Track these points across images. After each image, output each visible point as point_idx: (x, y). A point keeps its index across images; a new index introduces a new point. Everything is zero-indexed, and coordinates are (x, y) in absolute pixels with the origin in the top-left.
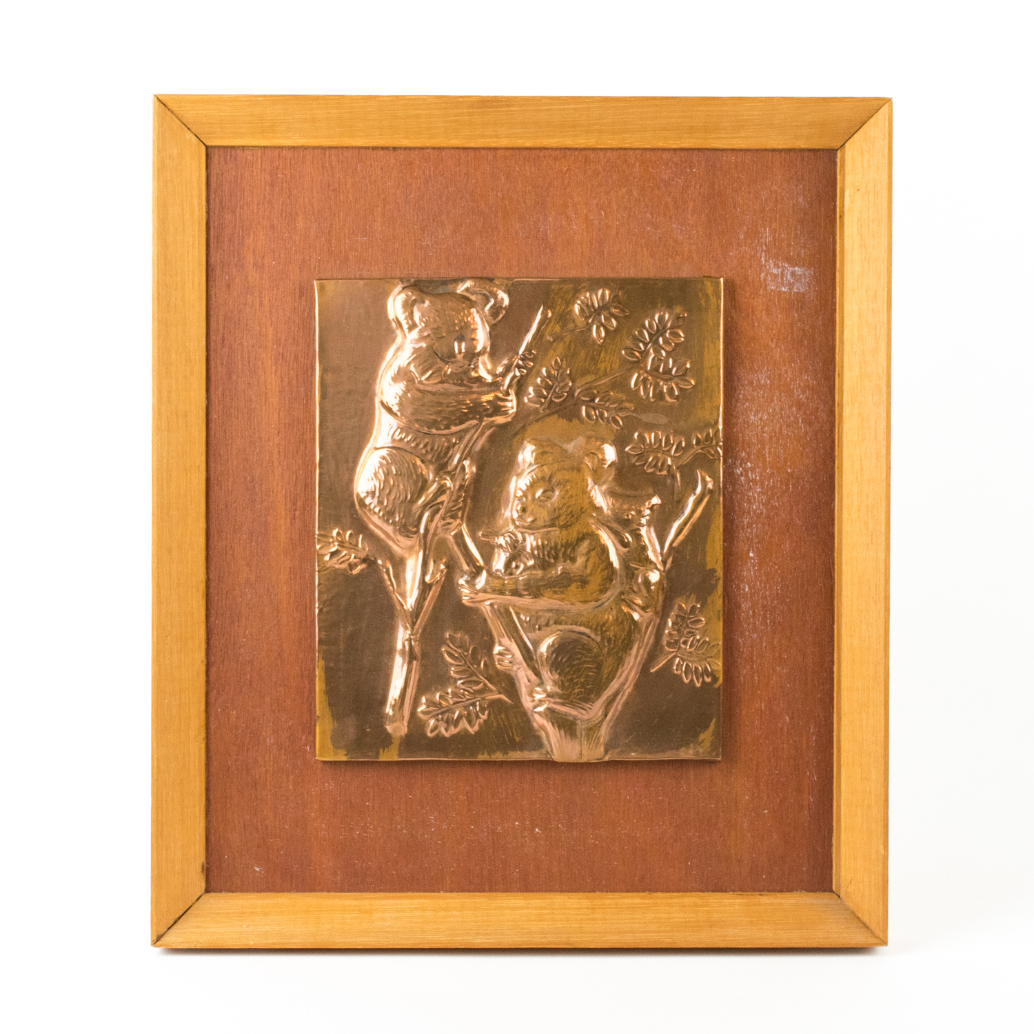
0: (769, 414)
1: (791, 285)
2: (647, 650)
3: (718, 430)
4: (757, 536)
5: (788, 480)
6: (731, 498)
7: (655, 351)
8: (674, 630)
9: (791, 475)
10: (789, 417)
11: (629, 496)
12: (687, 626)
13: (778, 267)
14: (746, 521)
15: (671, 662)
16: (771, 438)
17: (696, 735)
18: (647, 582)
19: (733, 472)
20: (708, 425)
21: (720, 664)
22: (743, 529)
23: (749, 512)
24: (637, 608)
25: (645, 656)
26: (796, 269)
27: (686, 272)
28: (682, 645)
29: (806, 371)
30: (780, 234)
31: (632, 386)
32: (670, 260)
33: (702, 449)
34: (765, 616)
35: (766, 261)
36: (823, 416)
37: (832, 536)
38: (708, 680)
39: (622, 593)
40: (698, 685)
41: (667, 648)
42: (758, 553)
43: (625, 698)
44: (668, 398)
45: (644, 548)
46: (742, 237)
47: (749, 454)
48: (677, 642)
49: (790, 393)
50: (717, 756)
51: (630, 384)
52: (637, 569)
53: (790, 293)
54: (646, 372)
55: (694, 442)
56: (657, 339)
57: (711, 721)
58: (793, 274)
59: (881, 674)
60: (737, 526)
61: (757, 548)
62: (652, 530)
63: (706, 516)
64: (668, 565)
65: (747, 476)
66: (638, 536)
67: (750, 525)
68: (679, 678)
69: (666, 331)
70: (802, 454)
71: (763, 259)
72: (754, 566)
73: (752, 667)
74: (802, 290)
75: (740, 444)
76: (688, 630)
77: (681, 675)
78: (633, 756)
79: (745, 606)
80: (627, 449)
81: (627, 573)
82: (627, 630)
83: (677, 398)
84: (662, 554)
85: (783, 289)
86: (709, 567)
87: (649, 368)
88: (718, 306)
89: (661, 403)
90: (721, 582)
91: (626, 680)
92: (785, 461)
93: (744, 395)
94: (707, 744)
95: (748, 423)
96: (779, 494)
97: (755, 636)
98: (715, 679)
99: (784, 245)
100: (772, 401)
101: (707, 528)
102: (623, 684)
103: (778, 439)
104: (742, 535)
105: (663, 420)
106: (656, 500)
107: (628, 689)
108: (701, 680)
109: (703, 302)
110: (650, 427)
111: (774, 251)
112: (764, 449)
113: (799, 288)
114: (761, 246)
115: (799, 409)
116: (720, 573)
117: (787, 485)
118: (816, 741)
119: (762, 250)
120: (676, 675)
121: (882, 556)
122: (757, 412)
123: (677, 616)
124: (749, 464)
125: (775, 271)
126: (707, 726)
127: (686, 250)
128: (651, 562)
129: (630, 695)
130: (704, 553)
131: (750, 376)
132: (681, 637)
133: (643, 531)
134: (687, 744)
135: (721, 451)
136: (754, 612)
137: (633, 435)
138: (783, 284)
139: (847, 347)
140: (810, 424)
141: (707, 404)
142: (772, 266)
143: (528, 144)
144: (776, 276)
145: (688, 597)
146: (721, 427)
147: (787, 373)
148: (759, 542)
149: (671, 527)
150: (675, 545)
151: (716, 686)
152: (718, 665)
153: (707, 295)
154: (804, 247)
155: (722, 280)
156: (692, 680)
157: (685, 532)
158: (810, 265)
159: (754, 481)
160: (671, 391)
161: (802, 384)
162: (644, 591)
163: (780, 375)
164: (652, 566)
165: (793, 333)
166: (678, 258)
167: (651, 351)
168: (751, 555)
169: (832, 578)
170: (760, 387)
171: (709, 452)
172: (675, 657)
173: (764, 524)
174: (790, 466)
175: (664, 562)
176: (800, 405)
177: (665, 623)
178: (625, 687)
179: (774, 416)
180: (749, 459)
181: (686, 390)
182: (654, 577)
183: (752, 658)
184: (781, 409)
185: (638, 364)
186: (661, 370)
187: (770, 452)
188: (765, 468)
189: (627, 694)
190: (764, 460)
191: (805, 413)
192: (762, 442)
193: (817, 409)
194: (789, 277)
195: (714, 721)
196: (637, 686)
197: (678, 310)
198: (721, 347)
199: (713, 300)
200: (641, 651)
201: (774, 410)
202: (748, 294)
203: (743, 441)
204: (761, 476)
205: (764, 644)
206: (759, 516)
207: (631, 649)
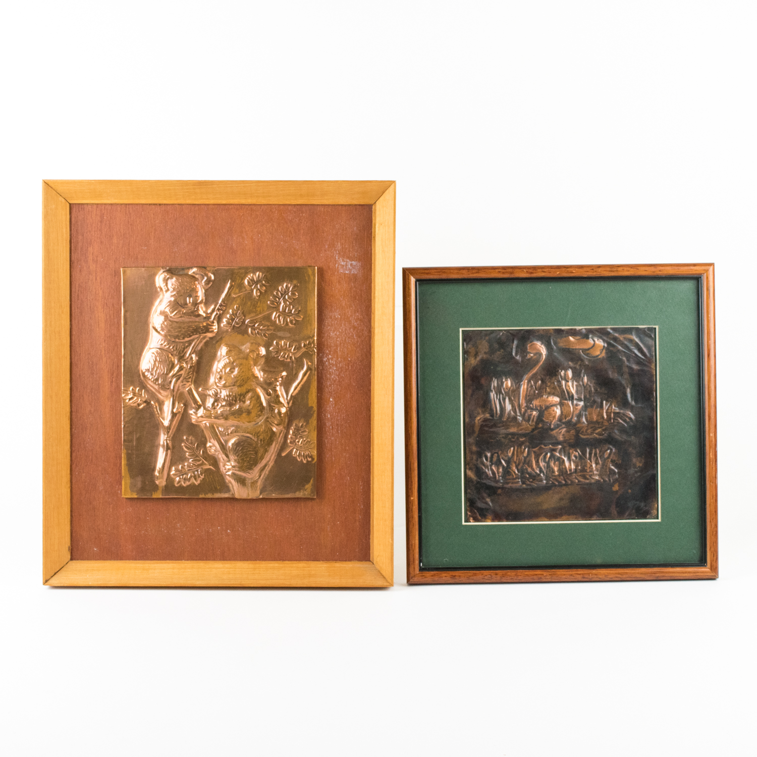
0: (339, 332)
1: (350, 270)
2: (280, 445)
3: (314, 340)
4: (334, 391)
5: (349, 364)
6: (322, 372)
7: (284, 302)
8: (293, 435)
9: (350, 361)
10: (349, 334)
11: (271, 372)
12: (299, 434)
13: (344, 261)
14: (328, 383)
15: (292, 451)
16: (341, 343)
17: (304, 486)
18: (280, 413)
19: (322, 360)
20: (309, 337)
21: (316, 452)
22: (327, 387)
23: (330, 379)
24: (274, 425)
25: (279, 448)
26: (353, 262)
27: (299, 265)
28: (297, 443)
29: (358, 312)
30: (345, 246)
31: (273, 318)
32: (292, 258)
33: (306, 349)
34: (338, 428)
35: (338, 258)
36: (366, 333)
37: (370, 391)
38: (310, 459)
39: (267, 418)
40: (305, 462)
41: (290, 444)
42: (334, 399)
43: (270, 468)
44: (290, 325)
45: (278, 396)
46: (327, 247)
47: (330, 351)
48: (294, 441)
49: (350, 322)
50: (314, 496)
51: (272, 318)
52: (274, 406)
53: (350, 274)
54: (280, 312)
55: (303, 346)
56: (285, 296)
57: (311, 479)
58: (351, 265)
59: (390, 457)
60: (324, 386)
61: (334, 396)
62: (282, 388)
63: (308, 381)
64: (290, 404)
65: (329, 362)
66: (275, 391)
67: (330, 385)
68: (295, 458)
69: (289, 293)
70: (355, 352)
71: (337, 258)
72: (332, 405)
73: (332, 453)
74: (356, 273)
75: (326, 346)
76: (300, 435)
77: (296, 457)
78: (274, 496)
79: (328, 424)
80: (271, 349)
81: (270, 409)
82: (269, 435)
83: (295, 324)
84: (287, 399)
85: (347, 272)
86: (310, 405)
87: (281, 310)
88: (314, 280)
89: (287, 327)
90: (316, 412)
91: (270, 459)
92: (347, 355)
93: (328, 323)
94: (309, 490)
95: (330, 336)
96: (344, 371)
97: (333, 438)
98: (313, 459)
99: (347, 251)
100: (341, 326)
101: (309, 387)
102: (268, 461)
103: (344, 344)
104: (326, 390)
105: (288, 335)
106: (284, 374)
107: (271, 464)
108: (306, 460)
109: (307, 278)
110: (281, 338)
111: (342, 254)
112: (337, 349)
113: (354, 271)
114: (336, 251)
115: (354, 330)
116: (315, 408)
117: (348, 366)
118: (362, 489)
119: (337, 253)
120: (294, 457)
121: (391, 400)
122: (334, 331)
123: (295, 429)
124: (330, 356)
125: (342, 263)
126: (310, 482)
127: (300, 253)
128: (281, 403)
129: (272, 467)
130: (308, 399)
131: (331, 314)
132: (296, 439)
133: (278, 388)
134: (299, 490)
135: (316, 351)
136: (332, 427)
137: (273, 342)
138: (346, 269)
139: (376, 300)
140: (359, 337)
141: (309, 328)
142: (341, 261)
143: (224, 202)
144: (343, 266)
145: (300, 420)
146: (315, 338)
147: (348, 312)
148: (335, 394)
149: (292, 386)
150: (293, 395)
151: (314, 462)
152: (315, 453)
153: (309, 275)
154: (357, 252)
155: (316, 268)
156: (302, 460)
157: (298, 388)
158: (359, 260)
159: (332, 364)
160: (291, 321)
161: (356, 318)
162: (278, 417)
163: (345, 313)
164: (282, 405)
165: (351, 293)
166: (296, 258)
167: (282, 302)
168: (331, 400)
169: (370, 410)
170: (336, 319)
171: (309, 350)
172: (293, 448)
173: (337, 385)
174: (350, 357)
175: (288, 403)
176: (354, 328)
177: (289, 432)
178: (270, 463)
179: (342, 333)
180: (330, 354)
181: (298, 321)
182: (283, 410)
183: (331, 450)
184: (346, 330)
185: (277, 308)
186: (287, 311)
187: (340, 350)
188: (338, 359)
189: (270, 466)
190: (337, 355)
191: (357, 332)
192: (337, 346)
193: (363, 330)
194: (349, 266)
195: (312, 479)
196: (276, 462)
197: (295, 282)
198: (316, 300)
199: (312, 277)
200: (277, 446)
201: (342, 330)
202: (329, 274)
203: (327, 345)
204: (336, 362)
205: (337, 442)
206: (335, 381)
207: (272, 444)
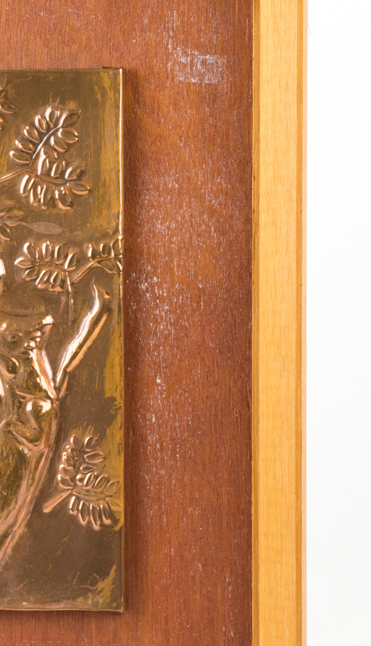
0: (177, 222)
1: (201, 76)
2: (39, 487)
3: (117, 240)
4: (165, 360)
5: (200, 297)
6: (136, 317)
7: (45, 153)
8: (69, 465)
9: (203, 290)
10: (200, 226)
11: (17, 315)
12: (84, 462)
13: (187, 56)
14: (152, 343)
15: (65, 502)
16: (179, 250)
17: (94, 583)
18: (37, 409)
19: (137, 288)
20: (105, 235)
21: (122, 505)
22: (149, 352)
23: (156, 333)
24: (24, 441)
25: (37, 493)
26: (207, 57)
27: (83, 64)
28: (78, 482)
29: (219, 174)
30: (189, 18)
31: (22, 191)
32: (66, 49)
33: (99, 262)
34: (174, 449)
35: (174, 49)
36: (238, 224)
37: (248, 360)
38: (107, 522)
39: (8, 424)
40: (96, 527)
41: (61, 485)
42: (166, 379)
43: (15, 541)
44: (61, 205)
45: (32, 374)
46: (146, 21)
47: (154, 267)
48: (73, 479)
49: (201, 198)
50: (118, 607)
51: (19, 189)
52: (24, 398)
53: (201, 84)
54: (37, 176)
55: (90, 254)
56: (48, 139)
57: (111, 568)
58: (204, 63)
59: (293, 520)
60: (143, 349)
61: (165, 373)
62: (44, 353)
63: (104, 337)
64: (62, 393)
65: (153, 292)
66: (29, 361)
67: (156, 347)
68: (73, 519)
69: (58, 130)
70: (215, 268)
71: (170, 46)
72: (161, 394)
73: (160, 508)
74: (214, 81)
75: (145, 256)
76: (85, 465)
77: (77, 516)
78: (25, 606)
79: (152, 438)
80: (16, 262)
81: (14, 402)
82: (12, 465)
83: (71, 205)
84: (54, 379)
85: (193, 81)
86: (108, 395)
87: (39, 173)
88: (117, 101)
89: (54, 211)
90: (122, 411)
91: (16, 521)
92: (196, 276)
93: (149, 201)
94: (107, 593)
95: (154, 232)
96: (189, 313)
97: (163, 472)
98: (115, 521)
99: (194, 30)
100: (181, 207)
101: (105, 352)
102: (12, 526)
103: (188, 250)
104: (148, 358)
105: (57, 230)
106: (48, 320)
107: (19, 530)
108: (99, 523)
109: (99, 97)
110: (41, 237)
111: (182, 37)
112: (172, 261)
113: (210, 79)
114: (168, 31)
115: (211, 216)
116: (120, 402)
117: (198, 303)
118: (233, 591)
119: (169, 37)
120: (72, 516)
121: (293, 384)
122: (164, 220)
123: (73, 450)
124: (155, 278)
125: (183, 60)
126: (108, 574)
127: (84, 37)
128: (41, 389)
129: (21, 537)
130: (102, 380)
131: (156, 180)
132: (77, 473)
133: (33, 355)
134: (84, 593)
135: (121, 268)
136: (161, 445)
137: (22, 247)
138: (192, 75)
139: (262, 145)
140: (224, 233)
141: (105, 212)
142: (180, 54)
144: (185, 65)
145: (85, 429)
146: (120, 237)
147: (197, 175)
148: (166, 367)
149: (65, 350)
150: (69, 370)
151: (117, 528)
152: (119, 506)
153: (104, 89)
154: (216, 32)
155: (121, 70)
156: (89, 522)
157: (80, 356)
158: (223, 52)
159: (161, 297)
160: (63, 198)
161: (214, 188)
162: (33, 422)
163: (189, 178)
164: (43, 394)
165: (203, 129)
166: (75, 47)
167: (42, 152)
168: (158, 381)
169: (249, 406)
170: (169, 192)
171: (107, 266)
172: (71, 495)
173: (172, 346)
174: (201, 281)
175: (57, 389)
176: (212, 212)
177: (60, 457)
178: (15, 528)
179: (183, 225)
180: (155, 273)
181: (81, 196)
182: (46, 406)
183: (159, 497)
184: (191, 216)
185: (30, 167)
186: (52, 174)
187: (179, 265)
188: (173, 285)
189: (17, 536)
190: (172, 275)
191: (218, 221)
192: (169, 254)
193: (231, 217)
194: (199, 67)
195: (114, 567)
196: (29, 525)
197: (72, 105)
198: (120, 147)
199: (111, 94)
200: (32, 489)
201: (183, 217)
202: (153, 87)
203: (149, 253)
204: (169, 292)
205: (174, 481)
206: (167, 337)
207: (19, 487)
